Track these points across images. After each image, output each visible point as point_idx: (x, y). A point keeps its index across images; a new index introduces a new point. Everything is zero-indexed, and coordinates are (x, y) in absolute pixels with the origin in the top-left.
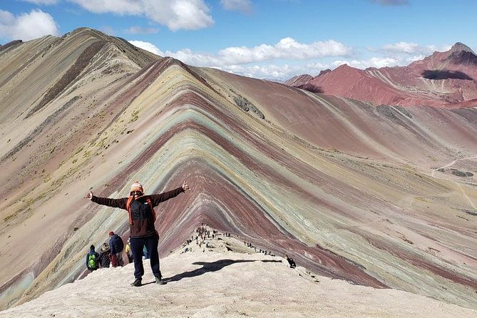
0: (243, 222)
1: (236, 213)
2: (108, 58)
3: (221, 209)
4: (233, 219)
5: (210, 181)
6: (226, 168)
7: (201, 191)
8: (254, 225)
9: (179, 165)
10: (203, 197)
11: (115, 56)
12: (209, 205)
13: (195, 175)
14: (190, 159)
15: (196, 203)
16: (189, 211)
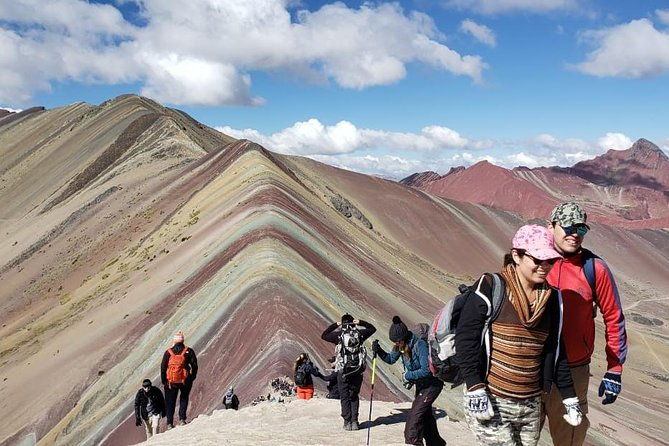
2: (162, 136)
5: (294, 313)
6: (318, 295)
7: (281, 326)
9: (251, 289)
10: (283, 336)
11: (171, 135)
12: (291, 348)
13: (274, 303)
14: (268, 281)
15: (273, 343)
16: (262, 355)
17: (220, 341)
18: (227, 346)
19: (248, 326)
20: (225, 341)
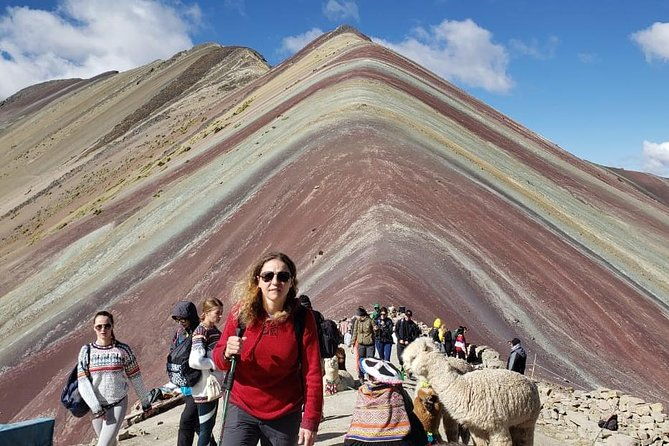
0: (580, 333)
1: (540, 290)
3: (468, 265)
4: (529, 311)
5: (417, 177)
7: (378, 198)
8: (632, 348)
9: (313, 137)
10: (385, 218)
12: (409, 244)
13: (364, 156)
14: (352, 123)
15: (353, 236)
16: (321, 264)
17: (214, 241)
18: (228, 254)
19: (291, 205)
20: (227, 242)
